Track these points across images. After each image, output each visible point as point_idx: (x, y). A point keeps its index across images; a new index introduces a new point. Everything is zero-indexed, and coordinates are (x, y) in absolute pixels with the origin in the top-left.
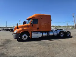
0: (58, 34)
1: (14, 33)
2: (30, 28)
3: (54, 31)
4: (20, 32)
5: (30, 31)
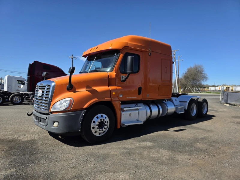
0: (185, 110)
1: (52, 110)
2: (117, 89)
3: (176, 100)
4: (85, 106)
5: (117, 99)
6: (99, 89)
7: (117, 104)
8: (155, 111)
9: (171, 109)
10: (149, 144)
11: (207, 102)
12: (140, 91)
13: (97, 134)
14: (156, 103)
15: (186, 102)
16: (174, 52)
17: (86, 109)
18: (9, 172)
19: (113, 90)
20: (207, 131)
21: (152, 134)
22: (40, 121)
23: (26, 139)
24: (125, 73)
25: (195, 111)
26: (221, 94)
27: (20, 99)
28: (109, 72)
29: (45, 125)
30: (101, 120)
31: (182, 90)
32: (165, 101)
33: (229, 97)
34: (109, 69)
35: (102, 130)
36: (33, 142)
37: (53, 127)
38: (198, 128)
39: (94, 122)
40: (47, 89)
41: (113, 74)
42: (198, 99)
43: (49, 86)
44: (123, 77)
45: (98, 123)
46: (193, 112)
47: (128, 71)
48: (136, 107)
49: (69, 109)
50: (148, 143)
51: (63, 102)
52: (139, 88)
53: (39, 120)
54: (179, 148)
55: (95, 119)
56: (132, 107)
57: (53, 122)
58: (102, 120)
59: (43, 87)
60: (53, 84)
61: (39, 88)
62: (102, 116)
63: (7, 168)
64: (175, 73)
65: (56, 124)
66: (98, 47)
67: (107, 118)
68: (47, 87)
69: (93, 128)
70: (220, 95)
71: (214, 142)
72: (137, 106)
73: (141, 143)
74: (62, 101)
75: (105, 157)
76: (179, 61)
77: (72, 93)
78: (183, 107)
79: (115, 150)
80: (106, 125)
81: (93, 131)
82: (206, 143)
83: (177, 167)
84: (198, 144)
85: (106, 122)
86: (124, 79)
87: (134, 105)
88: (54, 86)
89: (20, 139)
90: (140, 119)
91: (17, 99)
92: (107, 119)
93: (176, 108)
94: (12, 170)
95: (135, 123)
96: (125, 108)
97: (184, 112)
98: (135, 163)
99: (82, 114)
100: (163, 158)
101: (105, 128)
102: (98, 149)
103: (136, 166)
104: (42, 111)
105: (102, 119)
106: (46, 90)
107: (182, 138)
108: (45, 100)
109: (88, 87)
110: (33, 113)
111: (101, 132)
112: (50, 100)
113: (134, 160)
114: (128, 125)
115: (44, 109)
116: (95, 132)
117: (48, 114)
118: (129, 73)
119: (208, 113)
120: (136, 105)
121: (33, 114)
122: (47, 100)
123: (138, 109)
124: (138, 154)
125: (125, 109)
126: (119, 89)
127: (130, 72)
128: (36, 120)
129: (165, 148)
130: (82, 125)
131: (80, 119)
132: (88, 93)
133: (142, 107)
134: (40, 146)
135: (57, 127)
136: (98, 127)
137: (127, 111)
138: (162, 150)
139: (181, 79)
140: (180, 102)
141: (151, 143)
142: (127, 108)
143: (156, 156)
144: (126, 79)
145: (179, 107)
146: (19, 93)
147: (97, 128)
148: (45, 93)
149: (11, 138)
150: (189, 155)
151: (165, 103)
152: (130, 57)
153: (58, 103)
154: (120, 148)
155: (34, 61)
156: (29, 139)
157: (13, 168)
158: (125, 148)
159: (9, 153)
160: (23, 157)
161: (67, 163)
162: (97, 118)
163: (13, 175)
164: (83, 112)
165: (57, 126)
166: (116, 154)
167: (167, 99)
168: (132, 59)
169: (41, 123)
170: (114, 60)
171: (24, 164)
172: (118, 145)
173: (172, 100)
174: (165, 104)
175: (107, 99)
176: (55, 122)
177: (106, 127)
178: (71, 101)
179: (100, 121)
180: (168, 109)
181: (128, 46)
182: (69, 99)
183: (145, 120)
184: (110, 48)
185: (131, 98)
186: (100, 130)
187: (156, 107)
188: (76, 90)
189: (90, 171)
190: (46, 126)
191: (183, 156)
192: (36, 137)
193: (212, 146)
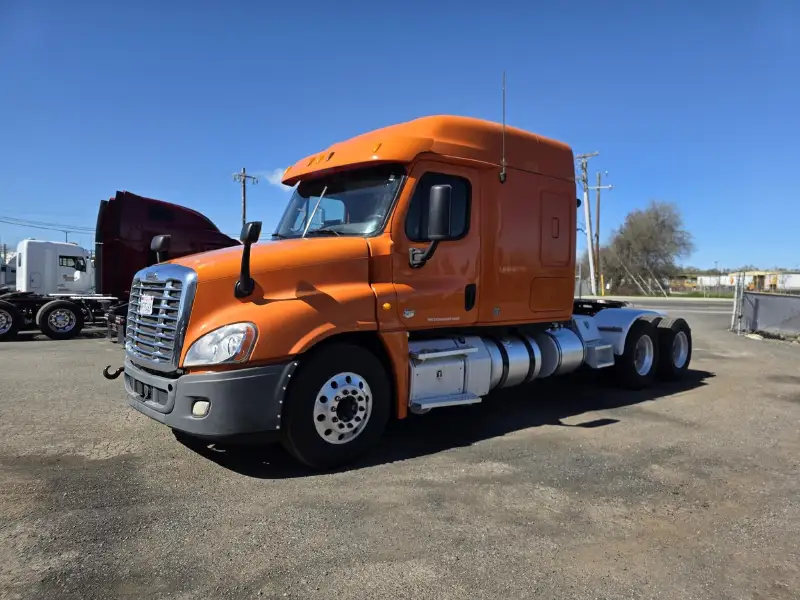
1: (187, 364)
2: (396, 294)
3: (586, 325)
4: (295, 350)
5: (396, 324)
6: (337, 291)
7: (396, 342)
8: (519, 361)
9: (570, 353)
10: (499, 468)
11: (687, 331)
12: (470, 297)
13: (332, 439)
14: (523, 334)
15: (619, 330)
16: (583, 160)
17: (296, 357)
18: (54, 562)
19: (385, 297)
20: (686, 424)
21: (508, 437)
22: (149, 397)
23: (103, 456)
24: (422, 239)
25: (649, 360)
26: (734, 301)
27: (71, 320)
28: (371, 235)
29: (166, 411)
30: (345, 392)
31: (608, 287)
32: (553, 328)
33: (761, 309)
34: (369, 228)
35: (350, 426)
36: (125, 464)
37: (191, 417)
38: (656, 416)
39: (324, 399)
40: (171, 292)
41: (385, 243)
42: (659, 320)
43: (175, 282)
44: (417, 251)
45: (336, 404)
46: (641, 362)
47: (433, 235)
48: (458, 348)
49: (244, 360)
50: (495, 465)
51: (222, 336)
52: (468, 287)
53: (145, 392)
54: (596, 483)
55: (325, 389)
56: (446, 350)
57: (190, 401)
58: (350, 394)
59: (156, 288)
60: (190, 277)
61: (143, 290)
62: (348, 379)
63: (48, 550)
64: (587, 231)
65: (200, 407)
66: (332, 154)
67: (365, 385)
68: (169, 286)
69: (321, 418)
70: (731, 305)
71: (708, 462)
72: (460, 345)
73: (474, 466)
74: (221, 334)
75: (362, 510)
76: (598, 190)
77: (251, 306)
78: (609, 346)
79: (393, 488)
80: (362, 409)
81: (320, 428)
82: (681, 463)
83: (589, 541)
84: (655, 467)
85: (360, 399)
86: (418, 258)
87: (450, 343)
88: (193, 285)
89: (82, 454)
90: (470, 389)
91: (61, 320)
92: (366, 390)
93: (588, 352)
94: (65, 556)
95: (456, 399)
96: (423, 352)
97: (612, 364)
98: (457, 529)
99: (286, 372)
100: (544, 515)
101: (358, 419)
102: (337, 486)
103: (459, 541)
104: (156, 364)
105: (350, 388)
106: (166, 295)
107: (604, 448)
108: (163, 330)
109: (301, 286)
110: (122, 369)
111: (346, 430)
112: (179, 328)
113: (450, 519)
114: (433, 409)
115: (159, 357)
116: (328, 432)
117: (175, 375)
118: (437, 242)
119: (692, 366)
120: (457, 342)
121: (122, 373)
122: (170, 331)
123: (463, 357)
124: (465, 501)
125: (422, 357)
126: (404, 293)
127: (438, 236)
128: (134, 394)
129: (551, 483)
130: (284, 410)
131: (277, 392)
132: (303, 305)
133: (475, 350)
134: (149, 477)
135: (204, 416)
136: (334, 414)
137: (428, 361)
138: (542, 489)
139: (606, 250)
140: (601, 329)
141: (505, 466)
142: (429, 352)
143: (521, 507)
144: (424, 260)
145: (597, 348)
146: (68, 297)
147: (334, 420)
148: (164, 305)
149: (51, 450)
150: (625, 503)
151: (554, 333)
152: (437, 188)
153: (208, 339)
154: (405, 483)
155: (118, 193)
156: (114, 453)
157: (68, 548)
158: (423, 483)
159: (50, 500)
160: (96, 513)
161: (240, 531)
162: (334, 385)
163: (71, 571)
164: (288, 366)
165: (203, 413)
166: (396, 501)
167: (559, 323)
168: (445, 193)
169: (152, 403)
170: (387, 198)
171: (102, 536)
172: (401, 473)
173: (576, 327)
174: (552, 336)
175: (365, 324)
176: (196, 399)
177: (360, 414)
178: (248, 332)
179: (342, 396)
180: (561, 356)
181: (432, 149)
182: (242, 327)
183: (485, 391)
184: (375, 158)
185: (441, 319)
186: (341, 426)
187: (523, 348)
188: (265, 298)
189: (312, 556)
190: (169, 413)
191: (606, 507)
192: (136, 448)
193: (701, 474)
